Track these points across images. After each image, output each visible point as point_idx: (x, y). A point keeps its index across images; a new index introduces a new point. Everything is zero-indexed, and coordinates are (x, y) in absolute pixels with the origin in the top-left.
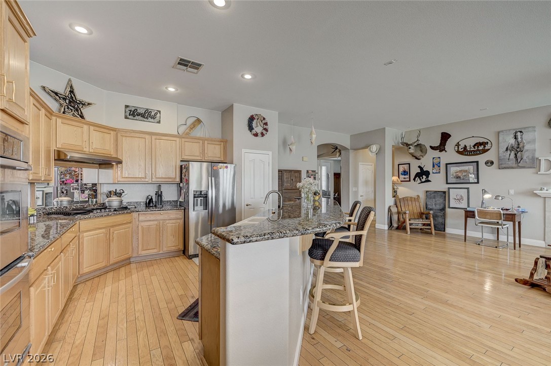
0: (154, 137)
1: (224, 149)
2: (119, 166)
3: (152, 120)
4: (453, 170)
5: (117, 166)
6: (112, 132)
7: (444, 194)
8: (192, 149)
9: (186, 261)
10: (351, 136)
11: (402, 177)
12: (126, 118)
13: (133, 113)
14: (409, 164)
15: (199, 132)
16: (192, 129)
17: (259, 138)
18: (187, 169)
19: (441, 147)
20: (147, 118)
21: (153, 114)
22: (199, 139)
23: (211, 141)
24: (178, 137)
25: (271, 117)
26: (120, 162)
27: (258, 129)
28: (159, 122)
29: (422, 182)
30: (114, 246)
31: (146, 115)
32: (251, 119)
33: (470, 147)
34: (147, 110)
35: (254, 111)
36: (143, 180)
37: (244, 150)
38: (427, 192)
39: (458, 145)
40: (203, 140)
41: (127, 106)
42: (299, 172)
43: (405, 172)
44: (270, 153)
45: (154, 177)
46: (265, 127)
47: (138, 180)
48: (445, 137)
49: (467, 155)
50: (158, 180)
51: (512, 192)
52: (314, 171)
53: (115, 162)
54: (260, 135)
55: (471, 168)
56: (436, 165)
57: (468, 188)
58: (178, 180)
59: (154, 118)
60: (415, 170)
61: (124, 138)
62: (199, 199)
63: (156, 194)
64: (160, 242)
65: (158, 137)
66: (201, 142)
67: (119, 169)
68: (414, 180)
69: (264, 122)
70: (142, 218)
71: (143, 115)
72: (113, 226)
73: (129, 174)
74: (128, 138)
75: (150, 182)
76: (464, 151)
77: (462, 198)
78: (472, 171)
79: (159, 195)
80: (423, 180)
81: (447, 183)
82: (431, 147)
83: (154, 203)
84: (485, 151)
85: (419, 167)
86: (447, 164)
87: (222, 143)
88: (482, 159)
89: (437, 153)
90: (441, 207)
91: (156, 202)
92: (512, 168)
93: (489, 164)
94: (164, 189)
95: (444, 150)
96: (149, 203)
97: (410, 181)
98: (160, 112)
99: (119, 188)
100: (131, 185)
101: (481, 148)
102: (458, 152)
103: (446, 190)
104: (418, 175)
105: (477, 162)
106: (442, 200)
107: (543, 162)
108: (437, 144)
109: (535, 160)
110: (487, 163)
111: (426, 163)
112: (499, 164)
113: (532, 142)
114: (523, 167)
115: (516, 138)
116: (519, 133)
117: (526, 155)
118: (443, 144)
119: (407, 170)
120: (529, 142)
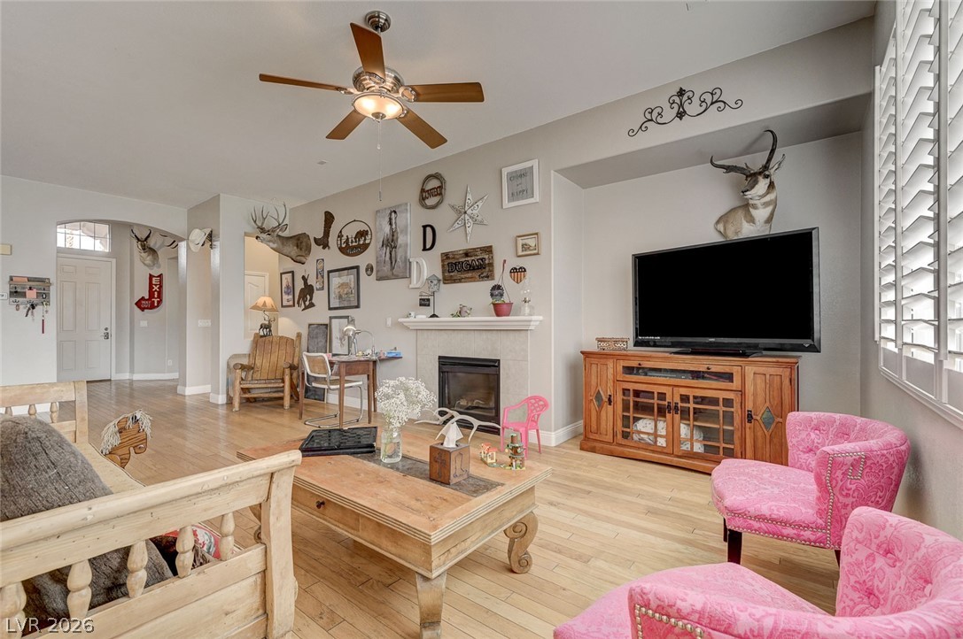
4: (335, 282)
7: (326, 330)
10: (188, 209)
11: (285, 297)
14: (292, 273)
19: (323, 243)
29: (306, 308)
33: (352, 242)
38: (310, 325)
39: (340, 236)
43: (288, 287)
48: (329, 219)
49: (349, 255)
51: (389, 323)
52: (44, 282)
55: (352, 279)
56: (319, 274)
57: (347, 318)
60: (300, 285)
68: (298, 303)
76: (347, 250)
77: (343, 336)
78: (352, 286)
80: (307, 304)
81: (330, 309)
82: (315, 239)
84: (366, 246)
85: (303, 277)
86: (329, 272)
88: (362, 260)
89: (317, 251)
92: (387, 278)
95: (328, 245)
101: (362, 242)
102: (341, 249)
103: (327, 322)
104: (302, 294)
105: (357, 268)
106: (324, 341)
107: (414, 266)
108: (320, 235)
109: (408, 264)
110: (367, 270)
111: (309, 269)
112: (378, 271)
113: (405, 231)
114: (397, 277)
115: (391, 224)
116: (393, 214)
117: (400, 253)
118: (327, 233)
119: (291, 285)
120: (402, 232)
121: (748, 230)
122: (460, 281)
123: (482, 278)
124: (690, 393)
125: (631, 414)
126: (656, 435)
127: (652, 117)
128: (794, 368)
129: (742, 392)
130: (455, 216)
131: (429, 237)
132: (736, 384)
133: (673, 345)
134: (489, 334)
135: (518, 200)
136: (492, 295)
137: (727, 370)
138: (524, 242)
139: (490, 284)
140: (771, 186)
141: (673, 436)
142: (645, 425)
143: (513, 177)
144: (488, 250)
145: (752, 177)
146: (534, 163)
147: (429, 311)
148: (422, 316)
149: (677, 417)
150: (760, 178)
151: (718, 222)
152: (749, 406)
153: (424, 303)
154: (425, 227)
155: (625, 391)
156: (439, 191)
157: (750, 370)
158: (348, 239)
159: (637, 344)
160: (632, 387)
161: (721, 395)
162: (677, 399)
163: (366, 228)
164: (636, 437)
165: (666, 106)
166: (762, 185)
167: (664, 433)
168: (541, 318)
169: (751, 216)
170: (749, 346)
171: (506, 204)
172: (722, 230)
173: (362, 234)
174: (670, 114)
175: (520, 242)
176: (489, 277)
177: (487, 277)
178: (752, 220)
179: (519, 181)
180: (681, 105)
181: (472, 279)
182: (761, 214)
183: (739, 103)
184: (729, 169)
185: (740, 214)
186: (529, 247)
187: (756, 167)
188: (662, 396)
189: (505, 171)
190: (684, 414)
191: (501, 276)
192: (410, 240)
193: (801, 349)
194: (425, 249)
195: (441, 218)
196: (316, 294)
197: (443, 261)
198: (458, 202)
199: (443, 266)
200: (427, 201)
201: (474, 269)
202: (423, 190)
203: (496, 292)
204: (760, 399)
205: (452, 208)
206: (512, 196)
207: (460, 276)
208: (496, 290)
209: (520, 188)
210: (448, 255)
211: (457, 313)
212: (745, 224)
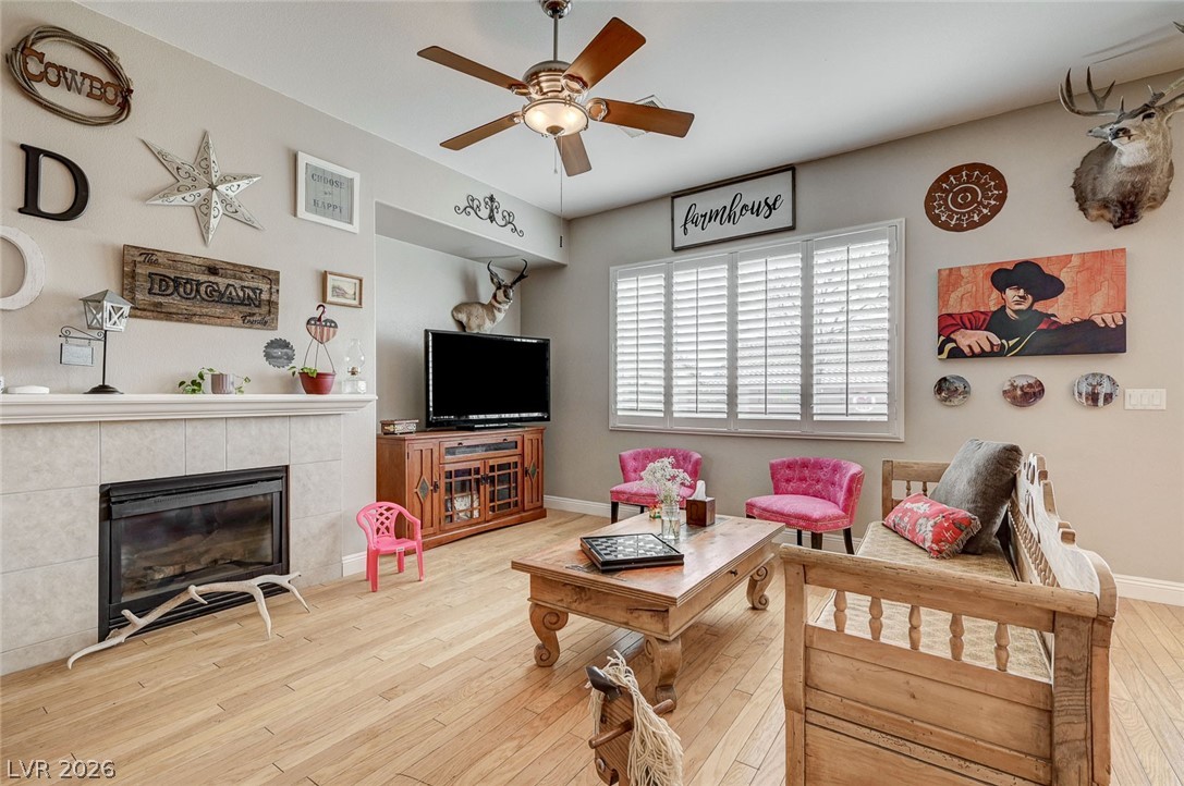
122: (188, 318)
123: (248, 321)
124: (494, 463)
125: (453, 496)
126: (472, 510)
127: (473, 205)
131: (55, 186)
134: (265, 425)
135: (324, 215)
136: (268, 356)
137: (513, 439)
138: (337, 284)
139: (269, 336)
142: (463, 503)
143: (316, 175)
144: (272, 277)
145: (506, 288)
146: (356, 176)
152: (526, 464)
154: (30, 151)
157: (526, 437)
160: (453, 468)
161: (512, 460)
162: (488, 470)
165: (483, 204)
168: (375, 396)
169: (494, 316)
171: (302, 213)
174: (484, 212)
175: (331, 280)
176: (267, 322)
177: (262, 323)
179: (328, 188)
180: (492, 210)
181: (224, 321)
183: (521, 234)
186: (345, 290)
187: (507, 281)
189: (304, 159)
191: (291, 322)
194: (29, 211)
195: (114, 161)
197: (124, 261)
200: (42, 88)
201: (231, 302)
202: (24, 52)
203: (279, 352)
204: (530, 458)
205: (161, 157)
206: (315, 206)
207: (184, 305)
208: (278, 350)
209: (328, 199)
210: (148, 255)
211: (196, 386)
212: (487, 321)
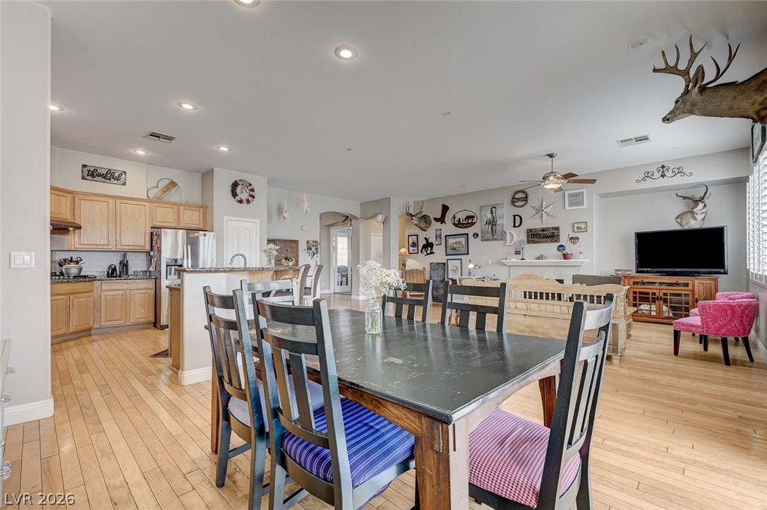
0: (118, 201)
1: (204, 215)
2: (76, 231)
3: (116, 182)
4: (451, 241)
5: (74, 232)
6: (68, 195)
7: (444, 266)
8: (164, 215)
9: (158, 332)
10: (361, 203)
11: (411, 248)
12: (83, 178)
13: (92, 174)
14: (417, 235)
15: (174, 196)
16: (165, 192)
17: (244, 205)
18: (159, 236)
19: (441, 220)
20: (109, 179)
21: (117, 175)
22: (174, 204)
23: (188, 206)
24: (148, 202)
25: (259, 183)
26: (79, 228)
27: (244, 195)
28: (124, 184)
29: (428, 254)
30: (74, 314)
31: (109, 176)
32: (235, 185)
33: (463, 220)
34: (110, 170)
35: (237, 176)
36: (105, 247)
37: (226, 218)
38: (431, 263)
39: (454, 217)
40: (178, 205)
41: (84, 166)
42: (296, 242)
43: (413, 243)
44: (258, 221)
45: (118, 244)
46: (251, 193)
47: (99, 247)
48: (445, 209)
49: (461, 228)
50: (123, 247)
51: (490, 262)
52: (316, 242)
53: (72, 227)
54: (245, 202)
55: (463, 240)
56: (438, 237)
57: (461, 259)
58: (148, 247)
59: (118, 179)
60: (422, 242)
61: (82, 202)
62: (173, 268)
63: (120, 264)
64: (126, 312)
65: (124, 201)
66: (176, 207)
67: (76, 235)
68: (421, 252)
69: (250, 188)
70: (104, 287)
71: (104, 176)
72: (73, 294)
73: (88, 240)
74: (87, 202)
75: (114, 249)
76: (459, 225)
77: (457, 269)
78: (464, 243)
79: (124, 265)
80: (428, 252)
81: (447, 255)
82: (434, 218)
83: (118, 273)
84: (473, 224)
85: (426, 238)
86: (446, 236)
87: (202, 209)
88: (471, 231)
89: (438, 225)
90: (442, 278)
91: (120, 272)
92: (490, 240)
93: (475, 236)
94: (130, 257)
95: (444, 222)
96: (112, 273)
97: (418, 253)
98: (125, 173)
99: (75, 256)
100: (90, 253)
101: (470, 221)
102: (454, 224)
103: (445, 262)
104: (425, 247)
105: (467, 234)
106: (442, 272)
107: (508, 235)
108: (439, 216)
109: (504, 233)
110: (474, 236)
111: (431, 234)
112: (482, 237)
113: (502, 217)
114: (496, 240)
115: (492, 213)
116: (494, 209)
117: (498, 228)
118: (443, 216)
119: (416, 242)
120: (499, 217)
121: (693, 224)
122: (539, 242)
123: (552, 241)
124: (668, 292)
125: (638, 302)
126: (651, 311)
127: (648, 175)
128: (716, 280)
129: (693, 291)
130: (535, 212)
131: (517, 221)
132: (690, 287)
133: (658, 272)
135: (574, 206)
136: (558, 250)
137: (686, 282)
138: (578, 226)
139: (558, 244)
140: (705, 205)
141: (659, 311)
142: (645, 307)
143: (570, 196)
144: (557, 229)
145: (696, 202)
146: (585, 190)
147: (520, 257)
148: (515, 260)
149: (662, 302)
150: (700, 203)
151: (677, 218)
152: (696, 296)
153: (517, 253)
154: (515, 216)
155: (635, 293)
156: (526, 199)
157: (697, 282)
158: (459, 219)
159: (637, 272)
160: (637, 290)
161: (683, 292)
162: (662, 295)
163: (473, 214)
164: (640, 312)
165: (656, 172)
166: (701, 205)
167: (655, 309)
168: (588, 260)
169: (695, 217)
170: (696, 272)
171: (567, 207)
172: (680, 222)
173: (469, 217)
174: (657, 175)
175: (576, 225)
177: (556, 241)
178: (695, 219)
179: (575, 198)
180: (663, 172)
181: (546, 242)
182: (700, 217)
183: (691, 174)
184: (685, 198)
185: (689, 215)
186: (581, 227)
187: (698, 198)
188: (654, 294)
189: (567, 193)
190: (665, 301)
191: (564, 240)
192: (505, 222)
193: (719, 273)
194: (514, 226)
195: (526, 212)
196: (435, 247)
197: (528, 233)
198: (537, 205)
199: (528, 235)
200: (516, 203)
201: (548, 237)
202: (514, 198)
204: (701, 294)
205: (534, 208)
206: (571, 204)
207: (538, 240)
208: (561, 247)
209: (575, 201)
210: (530, 230)
211: (539, 258)
212: (692, 220)
